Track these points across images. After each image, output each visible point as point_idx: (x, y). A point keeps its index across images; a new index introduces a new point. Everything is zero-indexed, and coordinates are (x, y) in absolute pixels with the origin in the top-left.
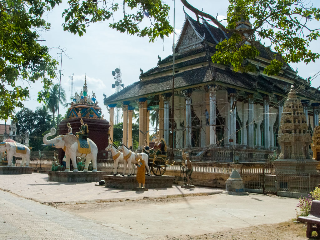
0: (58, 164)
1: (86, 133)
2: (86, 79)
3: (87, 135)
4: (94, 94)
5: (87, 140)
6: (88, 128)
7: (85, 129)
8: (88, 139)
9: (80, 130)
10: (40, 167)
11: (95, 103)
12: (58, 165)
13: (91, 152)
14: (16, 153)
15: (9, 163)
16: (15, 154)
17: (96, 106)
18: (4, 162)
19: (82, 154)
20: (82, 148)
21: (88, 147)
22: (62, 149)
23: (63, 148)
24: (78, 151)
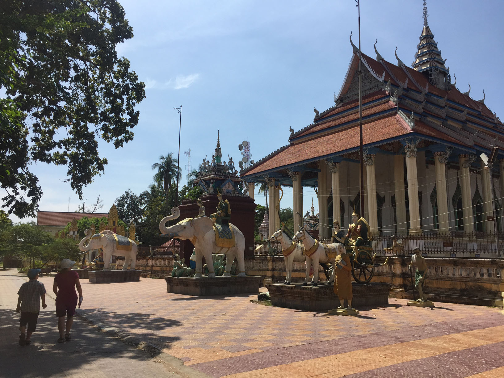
0: (183, 265)
1: (227, 215)
2: (218, 138)
3: (229, 218)
4: (231, 159)
5: (229, 226)
6: (229, 207)
7: (225, 209)
8: (229, 224)
9: (218, 210)
10: (152, 270)
11: (234, 172)
12: (182, 267)
13: (236, 245)
14: (116, 250)
15: (106, 266)
16: (114, 251)
17: (234, 177)
18: (99, 263)
19: (222, 248)
20: (223, 238)
21: (231, 237)
22: (189, 240)
23: (191, 239)
24: (215, 244)
